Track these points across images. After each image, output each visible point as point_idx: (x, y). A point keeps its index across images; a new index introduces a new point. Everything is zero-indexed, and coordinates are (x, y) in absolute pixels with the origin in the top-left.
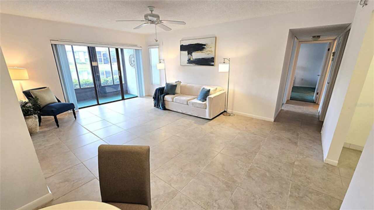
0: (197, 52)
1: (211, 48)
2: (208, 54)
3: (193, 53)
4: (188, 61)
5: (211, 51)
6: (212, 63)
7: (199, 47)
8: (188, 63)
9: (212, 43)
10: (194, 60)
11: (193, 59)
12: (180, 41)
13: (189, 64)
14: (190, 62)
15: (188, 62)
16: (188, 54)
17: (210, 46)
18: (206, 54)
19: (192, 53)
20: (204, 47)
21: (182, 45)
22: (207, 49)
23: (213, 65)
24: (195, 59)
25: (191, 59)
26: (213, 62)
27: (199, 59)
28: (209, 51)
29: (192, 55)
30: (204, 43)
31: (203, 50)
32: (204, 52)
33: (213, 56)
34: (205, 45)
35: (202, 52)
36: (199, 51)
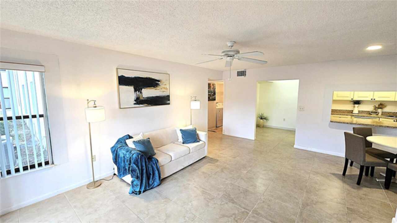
0: (149, 88)
1: (165, 85)
2: (164, 92)
3: (143, 89)
4: (135, 100)
5: (167, 89)
6: (168, 102)
7: (152, 83)
8: (135, 104)
9: (166, 80)
10: (146, 99)
11: (144, 98)
12: (117, 69)
13: (138, 106)
14: (139, 101)
15: (135, 102)
16: (135, 91)
17: (165, 83)
18: (160, 91)
19: (141, 90)
20: (158, 83)
21: (123, 76)
22: (162, 86)
23: (169, 104)
24: (148, 98)
25: (141, 98)
26: (169, 100)
27: (153, 97)
28: (164, 88)
29: (141, 92)
30: (157, 79)
31: (157, 87)
32: (159, 89)
33: (168, 94)
34: (159, 81)
35: (156, 89)
36: (152, 88)
